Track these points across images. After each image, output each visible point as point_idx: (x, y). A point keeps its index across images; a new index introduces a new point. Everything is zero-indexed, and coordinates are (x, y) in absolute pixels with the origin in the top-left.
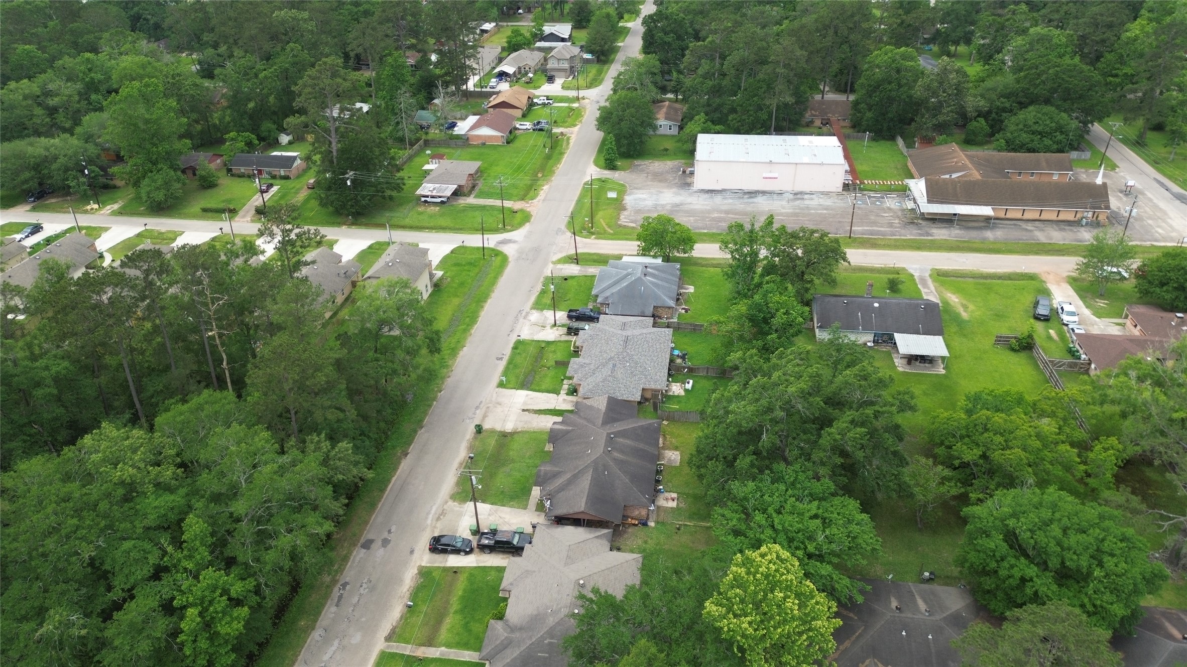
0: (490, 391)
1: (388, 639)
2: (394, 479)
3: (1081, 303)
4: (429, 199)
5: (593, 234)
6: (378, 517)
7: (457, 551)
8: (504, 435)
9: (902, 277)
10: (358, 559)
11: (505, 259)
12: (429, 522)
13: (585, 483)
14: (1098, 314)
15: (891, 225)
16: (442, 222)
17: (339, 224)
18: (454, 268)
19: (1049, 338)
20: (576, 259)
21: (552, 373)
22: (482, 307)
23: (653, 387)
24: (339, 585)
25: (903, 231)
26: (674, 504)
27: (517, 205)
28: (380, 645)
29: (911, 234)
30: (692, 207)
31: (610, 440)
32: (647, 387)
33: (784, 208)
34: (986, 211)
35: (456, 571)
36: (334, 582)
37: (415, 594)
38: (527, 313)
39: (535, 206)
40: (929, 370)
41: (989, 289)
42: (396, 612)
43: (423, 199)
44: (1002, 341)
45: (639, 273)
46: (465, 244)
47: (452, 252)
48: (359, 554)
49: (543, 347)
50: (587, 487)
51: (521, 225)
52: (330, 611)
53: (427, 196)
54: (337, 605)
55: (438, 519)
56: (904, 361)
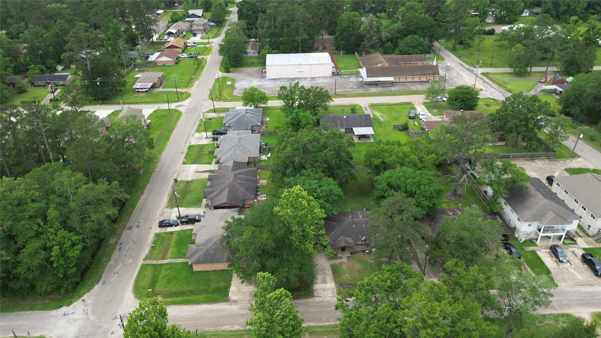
0: (179, 166)
1: (145, 259)
2: (138, 203)
3: (427, 111)
4: (139, 90)
5: (221, 100)
6: (133, 218)
7: (171, 225)
8: (188, 182)
9: (357, 108)
10: (126, 234)
11: (180, 113)
12: (157, 217)
13: (226, 192)
14: (434, 115)
15: (352, 88)
16: (148, 100)
17: (95, 104)
18: (156, 119)
19: (415, 125)
20: (214, 111)
21: (207, 156)
22: (171, 133)
23: (253, 156)
24: (119, 244)
25: (358, 90)
26: (265, 198)
27: (184, 90)
28: (141, 262)
29: (361, 91)
30: (266, 86)
31: (235, 176)
32: (251, 156)
33: (307, 84)
34: (391, 79)
35: (172, 233)
36: (116, 243)
37: (155, 242)
38: (193, 134)
39: (193, 90)
40: (366, 140)
41: (392, 109)
42: (147, 250)
43: (137, 90)
44: (396, 127)
45: (243, 113)
46: (160, 108)
47: (154, 112)
48: (126, 232)
49: (202, 147)
50: (227, 194)
51: (186, 98)
52: (116, 254)
53: (139, 89)
54: (119, 251)
55: (161, 215)
56: (358, 139)
